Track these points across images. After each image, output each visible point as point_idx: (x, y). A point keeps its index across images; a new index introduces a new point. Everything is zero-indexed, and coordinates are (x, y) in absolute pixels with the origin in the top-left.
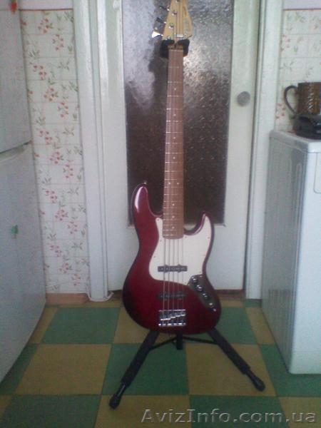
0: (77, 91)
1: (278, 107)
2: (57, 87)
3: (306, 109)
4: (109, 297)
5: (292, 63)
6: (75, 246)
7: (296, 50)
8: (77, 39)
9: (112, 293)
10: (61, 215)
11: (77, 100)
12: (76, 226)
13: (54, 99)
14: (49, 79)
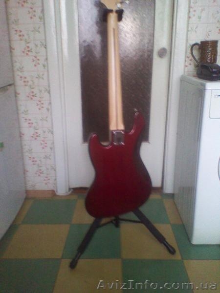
0: (46, 48)
1: (187, 59)
2: (31, 45)
3: (206, 60)
4: (70, 193)
5: (197, 27)
6: (46, 157)
7: (200, 18)
8: (45, 12)
9: (72, 190)
10: (36, 136)
11: (45, 54)
12: (46, 143)
13: (30, 53)
14: (26, 39)
